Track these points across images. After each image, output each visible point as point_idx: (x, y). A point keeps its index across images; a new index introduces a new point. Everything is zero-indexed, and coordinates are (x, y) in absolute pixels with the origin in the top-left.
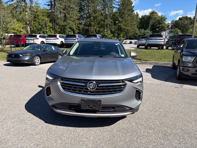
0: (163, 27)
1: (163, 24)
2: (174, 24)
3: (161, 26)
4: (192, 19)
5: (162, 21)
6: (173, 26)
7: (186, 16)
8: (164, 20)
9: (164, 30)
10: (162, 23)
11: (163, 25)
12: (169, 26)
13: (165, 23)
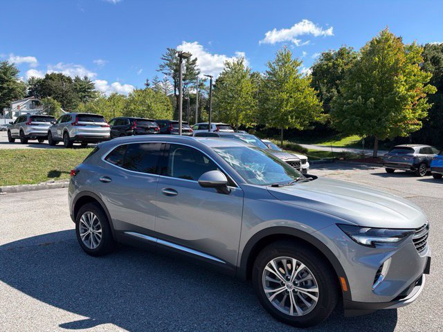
0: (13, 89)
1: (11, 83)
2: (35, 85)
3: (5, 85)
4: (73, 81)
5: (8, 74)
6: (33, 91)
7: (61, 74)
8: (13, 74)
9: (16, 98)
10: (7, 81)
11: (12, 86)
12: (25, 89)
13: (14, 82)
